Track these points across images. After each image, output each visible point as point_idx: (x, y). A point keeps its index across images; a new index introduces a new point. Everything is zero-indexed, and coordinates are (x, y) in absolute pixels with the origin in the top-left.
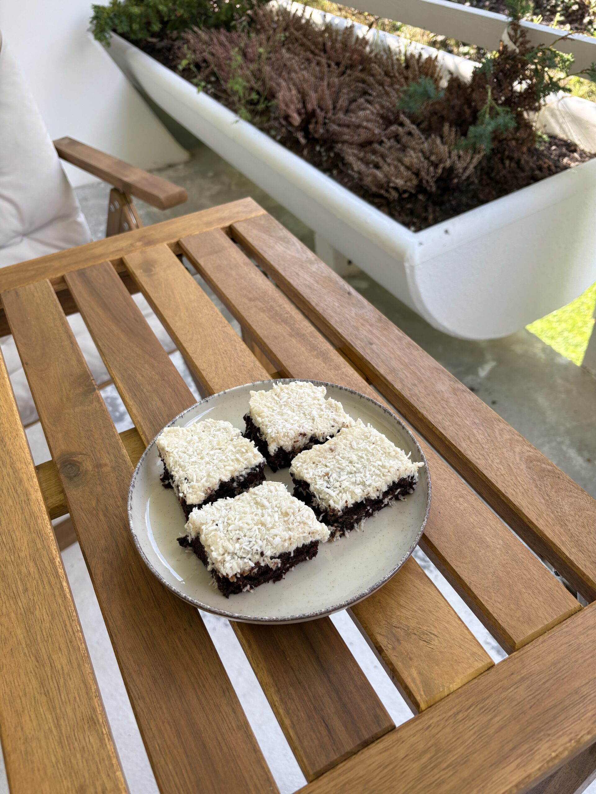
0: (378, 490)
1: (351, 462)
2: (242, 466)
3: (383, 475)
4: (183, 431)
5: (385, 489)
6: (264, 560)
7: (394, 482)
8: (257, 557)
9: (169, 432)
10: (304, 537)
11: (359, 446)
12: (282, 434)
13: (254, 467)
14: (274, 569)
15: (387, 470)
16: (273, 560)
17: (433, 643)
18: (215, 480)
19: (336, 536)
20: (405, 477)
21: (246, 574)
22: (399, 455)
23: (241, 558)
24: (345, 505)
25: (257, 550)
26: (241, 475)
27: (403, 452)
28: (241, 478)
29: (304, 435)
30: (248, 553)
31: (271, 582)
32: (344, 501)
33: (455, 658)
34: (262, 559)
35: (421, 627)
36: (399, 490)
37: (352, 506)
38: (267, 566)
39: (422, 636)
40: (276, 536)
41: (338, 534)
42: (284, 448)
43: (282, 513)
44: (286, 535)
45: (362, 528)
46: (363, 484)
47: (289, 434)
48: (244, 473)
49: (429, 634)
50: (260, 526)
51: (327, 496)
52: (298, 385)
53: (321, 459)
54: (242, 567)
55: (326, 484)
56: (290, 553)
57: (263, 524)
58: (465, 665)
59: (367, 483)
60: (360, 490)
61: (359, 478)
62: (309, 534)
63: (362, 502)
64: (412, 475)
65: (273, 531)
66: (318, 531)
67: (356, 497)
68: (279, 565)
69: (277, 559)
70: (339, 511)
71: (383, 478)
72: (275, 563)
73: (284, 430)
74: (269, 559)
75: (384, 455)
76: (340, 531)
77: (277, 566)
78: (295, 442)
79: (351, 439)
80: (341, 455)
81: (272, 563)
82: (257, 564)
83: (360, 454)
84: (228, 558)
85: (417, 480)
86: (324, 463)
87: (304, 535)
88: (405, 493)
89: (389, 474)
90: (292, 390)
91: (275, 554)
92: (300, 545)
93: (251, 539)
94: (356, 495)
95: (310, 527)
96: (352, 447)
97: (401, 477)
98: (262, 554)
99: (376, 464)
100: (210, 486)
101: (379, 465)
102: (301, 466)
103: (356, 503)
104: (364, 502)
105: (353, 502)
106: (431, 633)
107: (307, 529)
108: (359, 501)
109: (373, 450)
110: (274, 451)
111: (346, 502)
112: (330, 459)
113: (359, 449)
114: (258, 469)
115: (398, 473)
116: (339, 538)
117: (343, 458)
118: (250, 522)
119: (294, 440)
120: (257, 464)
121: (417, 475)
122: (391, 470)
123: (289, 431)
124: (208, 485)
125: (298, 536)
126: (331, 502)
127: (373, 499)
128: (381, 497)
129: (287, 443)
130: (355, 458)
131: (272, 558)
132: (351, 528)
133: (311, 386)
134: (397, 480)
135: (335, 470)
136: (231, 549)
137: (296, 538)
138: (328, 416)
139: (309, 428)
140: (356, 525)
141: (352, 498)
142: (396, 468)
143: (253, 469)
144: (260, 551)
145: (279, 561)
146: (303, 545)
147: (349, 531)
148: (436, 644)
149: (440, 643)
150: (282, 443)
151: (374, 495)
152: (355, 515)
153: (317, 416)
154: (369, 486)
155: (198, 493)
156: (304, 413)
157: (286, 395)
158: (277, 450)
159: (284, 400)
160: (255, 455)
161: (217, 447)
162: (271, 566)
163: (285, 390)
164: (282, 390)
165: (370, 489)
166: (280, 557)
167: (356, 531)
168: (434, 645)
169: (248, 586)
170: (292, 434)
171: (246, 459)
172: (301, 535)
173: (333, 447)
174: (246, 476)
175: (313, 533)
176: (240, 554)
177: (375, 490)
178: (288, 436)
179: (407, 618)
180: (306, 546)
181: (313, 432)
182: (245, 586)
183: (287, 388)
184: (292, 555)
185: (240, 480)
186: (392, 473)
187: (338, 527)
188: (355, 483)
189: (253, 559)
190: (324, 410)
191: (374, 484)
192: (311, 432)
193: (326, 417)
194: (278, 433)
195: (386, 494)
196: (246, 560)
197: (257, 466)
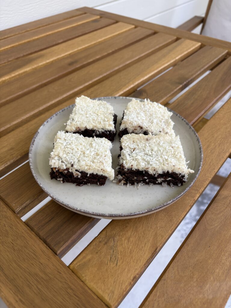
0: (155, 170)
1: (152, 150)
2: (100, 127)
3: (164, 164)
4: (89, 100)
5: (160, 172)
6: (72, 169)
7: (168, 172)
8: (69, 166)
9: (83, 98)
10: (98, 170)
11: (163, 145)
12: (130, 122)
13: (107, 130)
14: (75, 176)
15: (167, 163)
16: (77, 172)
17: (111, 264)
18: (83, 125)
19: (121, 182)
20: (177, 172)
21: (60, 171)
22: (181, 159)
23: (62, 162)
24: (131, 167)
25: (71, 162)
26: (99, 131)
27: (185, 159)
28: (98, 132)
29: (141, 128)
30: (67, 161)
31: (75, 184)
32: (131, 165)
33: (106, 280)
34: (71, 168)
35: (119, 254)
36: (170, 178)
37: (135, 170)
38: (72, 173)
39: (113, 256)
40: (85, 161)
41: (123, 182)
42: (128, 129)
43: (97, 153)
44: (89, 163)
45: (138, 187)
46: (148, 163)
47: (133, 123)
48: (100, 130)
49: (116, 260)
50: (82, 153)
51: (125, 158)
52: (159, 106)
53: (138, 141)
54: (59, 166)
55: (129, 152)
56: (87, 174)
57: (84, 153)
58: (103, 287)
59: (151, 163)
60: (144, 164)
61: (148, 158)
62: (102, 170)
63: (143, 171)
64: (183, 174)
65: (85, 158)
66: (107, 171)
67: (139, 166)
68: (79, 177)
69: (79, 173)
70: (125, 168)
71: (162, 165)
72: (77, 174)
73: (132, 120)
74: (75, 171)
75: (173, 155)
76: (124, 181)
77: (78, 176)
78: (135, 129)
79: (162, 140)
80: (150, 144)
81: (75, 173)
82: (67, 169)
83: (160, 149)
84: (56, 158)
85: (186, 180)
86: (138, 144)
87: (99, 169)
88: (175, 184)
89: (167, 165)
90: (153, 106)
91: (80, 170)
92: (95, 173)
93: (73, 156)
94: (140, 165)
95: (104, 167)
96: (159, 144)
97: (174, 171)
98: (72, 166)
99: (164, 157)
100: (80, 127)
101: (165, 158)
102: (126, 139)
103: (139, 170)
104: (144, 173)
105: (136, 168)
106: (117, 261)
107: (102, 167)
108: (141, 169)
109: (169, 150)
110: (122, 129)
111: (132, 166)
112: (143, 143)
113: (162, 146)
114: (108, 133)
115: (173, 168)
116: (122, 184)
117: (150, 146)
118: (79, 149)
119: (134, 128)
120: (109, 130)
121: (186, 176)
122: (170, 164)
123: (134, 122)
124: (79, 126)
125: (95, 167)
126: (124, 162)
127: (150, 174)
128: (156, 176)
129: (130, 127)
130: (156, 149)
131: (76, 170)
132: (133, 184)
133: (166, 109)
134: (170, 172)
135: (141, 149)
136: (61, 155)
137: (93, 168)
138: (161, 125)
139: (146, 125)
140: (136, 184)
141: (137, 166)
142: (174, 164)
143: (106, 131)
144: (72, 163)
145: (80, 174)
146: (97, 174)
147: (130, 184)
148: (111, 266)
149: (113, 268)
150: (127, 126)
151: (151, 172)
152: (136, 177)
153: (155, 123)
154: (151, 165)
155: (72, 127)
156: (150, 119)
157: (148, 107)
158: (124, 129)
159: (146, 109)
160: (110, 125)
161: (97, 113)
162: (74, 174)
163: (150, 105)
164: (148, 104)
165: (150, 167)
166: (81, 172)
167: (134, 187)
168: (110, 265)
169: (62, 179)
170: (135, 124)
171: (104, 124)
172: (97, 168)
173: (149, 139)
174: (101, 133)
175: (104, 170)
176: (63, 160)
177: (153, 169)
178: (132, 124)
179: (122, 244)
180: (98, 175)
181: (147, 129)
182: (60, 178)
183: (151, 104)
184: (88, 176)
185: (97, 133)
186: (169, 165)
187: (124, 178)
188: (144, 160)
189: (67, 165)
190: (162, 122)
191: (154, 165)
192: (146, 128)
193: (160, 126)
194: (128, 120)
195: (160, 176)
196: (63, 164)
197: (108, 131)
